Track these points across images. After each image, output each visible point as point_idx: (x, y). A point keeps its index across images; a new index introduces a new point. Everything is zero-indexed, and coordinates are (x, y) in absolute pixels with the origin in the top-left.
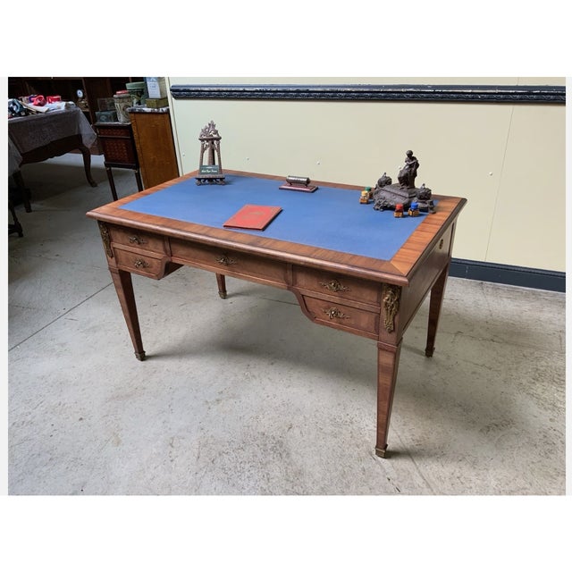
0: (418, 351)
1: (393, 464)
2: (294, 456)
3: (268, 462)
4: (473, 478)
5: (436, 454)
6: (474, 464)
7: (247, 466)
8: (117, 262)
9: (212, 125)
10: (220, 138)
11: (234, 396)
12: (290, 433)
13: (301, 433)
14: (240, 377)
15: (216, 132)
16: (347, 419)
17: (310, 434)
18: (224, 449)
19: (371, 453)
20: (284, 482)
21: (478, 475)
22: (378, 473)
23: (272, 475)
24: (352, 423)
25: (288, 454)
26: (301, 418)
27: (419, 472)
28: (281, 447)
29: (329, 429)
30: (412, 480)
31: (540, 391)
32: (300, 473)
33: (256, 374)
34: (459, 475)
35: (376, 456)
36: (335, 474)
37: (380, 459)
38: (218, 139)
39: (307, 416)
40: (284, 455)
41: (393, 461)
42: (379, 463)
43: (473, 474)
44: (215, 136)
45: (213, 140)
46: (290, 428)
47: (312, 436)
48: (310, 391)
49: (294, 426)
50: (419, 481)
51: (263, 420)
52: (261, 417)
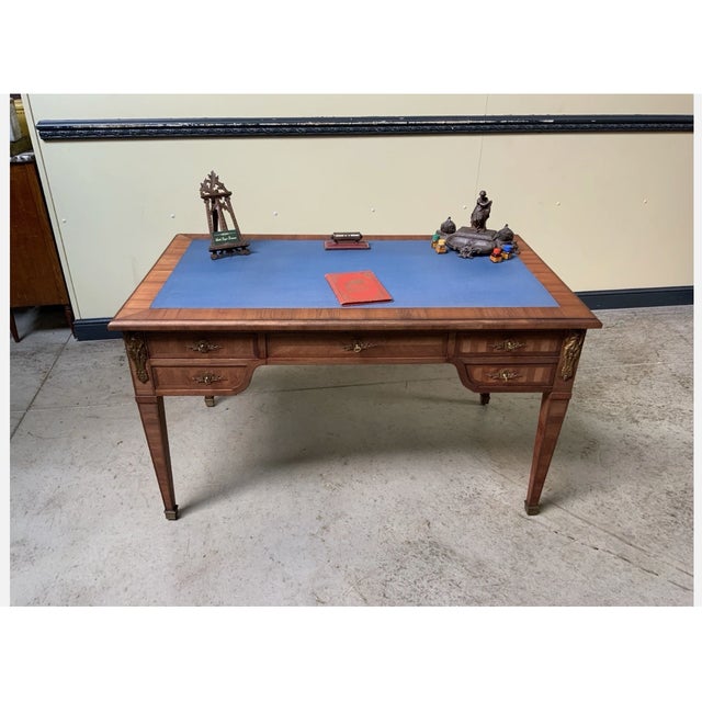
0: (474, 403)
1: (546, 517)
2: (459, 551)
3: (441, 570)
4: (613, 501)
5: (569, 492)
6: (602, 488)
7: (424, 583)
8: (155, 387)
9: (213, 178)
10: (230, 194)
11: (338, 516)
12: (434, 530)
13: (443, 524)
14: (324, 491)
15: (222, 186)
16: (471, 492)
17: (452, 522)
18: (383, 577)
19: (521, 515)
20: (474, 581)
21: (613, 497)
22: (543, 531)
23: (457, 579)
24: (479, 494)
25: (451, 551)
26: (430, 509)
27: (572, 515)
28: (438, 547)
29: (465, 509)
30: (573, 524)
31: (592, 407)
32: (480, 564)
33: (339, 481)
34: (599, 503)
35: (528, 517)
36: (511, 549)
37: (532, 517)
38: (227, 195)
39: (434, 504)
40: (449, 554)
41: (545, 514)
42: (534, 521)
43: (609, 497)
44: (221, 191)
45: (220, 196)
46: (429, 524)
47: (457, 523)
48: (413, 478)
49: (431, 521)
50: (579, 523)
51: (394, 528)
52: (389, 526)
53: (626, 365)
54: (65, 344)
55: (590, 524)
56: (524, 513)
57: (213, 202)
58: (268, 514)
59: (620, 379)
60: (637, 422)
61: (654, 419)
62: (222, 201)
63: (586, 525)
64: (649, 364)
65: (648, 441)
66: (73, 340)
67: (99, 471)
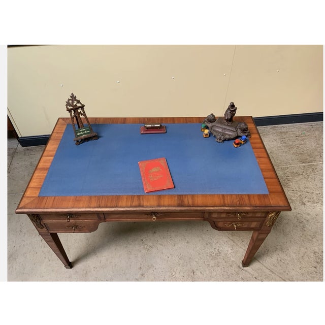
1: (252, 268)
4: (286, 258)
5: (265, 252)
6: (282, 249)
8: (48, 230)
9: (73, 98)
10: (84, 106)
11: (149, 267)
13: (201, 273)
15: (79, 102)
16: (216, 252)
17: (205, 271)
19: (239, 267)
22: (250, 277)
24: (220, 253)
26: (195, 263)
27: (265, 267)
29: (212, 263)
30: (265, 273)
33: (151, 244)
34: (280, 259)
35: (243, 268)
37: (245, 268)
38: (82, 107)
39: (197, 260)
41: (251, 266)
42: (246, 271)
43: (285, 255)
44: (79, 105)
45: (78, 108)
46: (194, 273)
47: (207, 272)
48: (188, 242)
49: (195, 270)
50: (268, 272)
51: (177, 275)
52: (174, 273)
53: (304, 164)
54: (16, 149)
55: (273, 273)
56: (241, 266)
57: (75, 112)
58: (116, 265)
59: (299, 174)
60: (304, 204)
61: (314, 202)
62: (80, 110)
63: (271, 273)
64: (315, 163)
65: (309, 217)
66: (20, 146)
67: (34, 236)
